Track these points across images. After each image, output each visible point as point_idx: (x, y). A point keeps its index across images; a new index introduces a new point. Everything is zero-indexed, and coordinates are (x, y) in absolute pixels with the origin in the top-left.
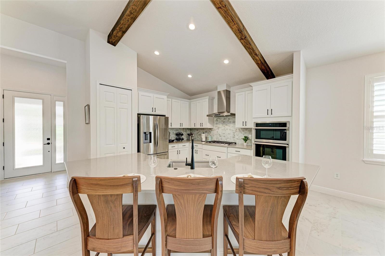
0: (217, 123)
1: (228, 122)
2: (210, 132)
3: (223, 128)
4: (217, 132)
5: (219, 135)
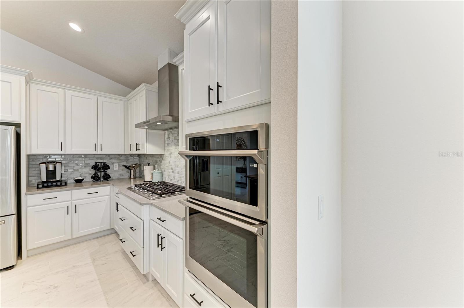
2: (161, 163)
5: (172, 169)
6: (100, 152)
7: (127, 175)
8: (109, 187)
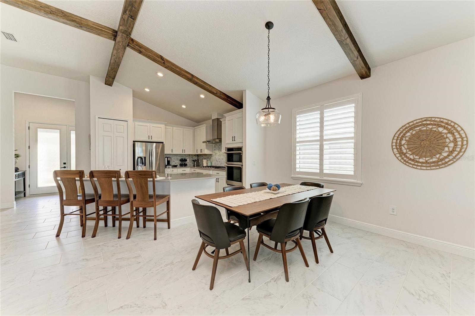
1: (218, 148)
2: (211, 158)
3: (219, 154)
4: (215, 157)
5: (217, 160)
6: (184, 153)
7: (192, 165)
8: (189, 169)
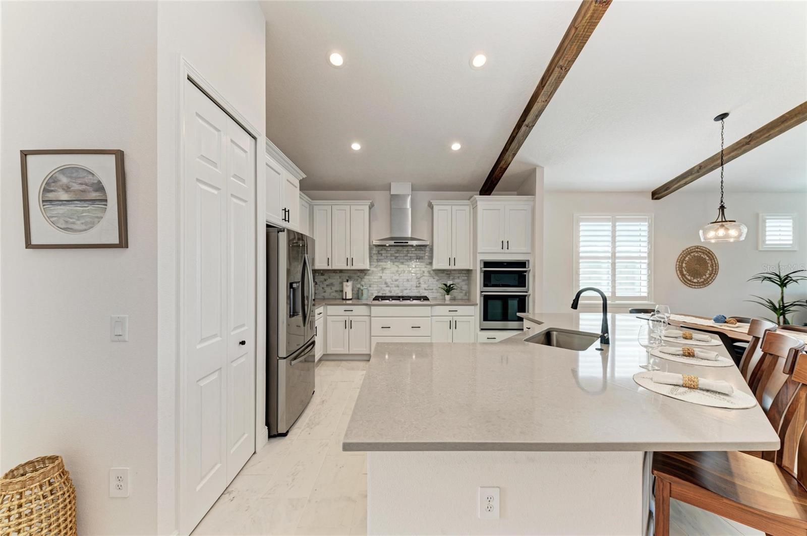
0: (380, 259)
1: (406, 258)
3: (394, 269)
4: (381, 277)
5: (386, 283)
